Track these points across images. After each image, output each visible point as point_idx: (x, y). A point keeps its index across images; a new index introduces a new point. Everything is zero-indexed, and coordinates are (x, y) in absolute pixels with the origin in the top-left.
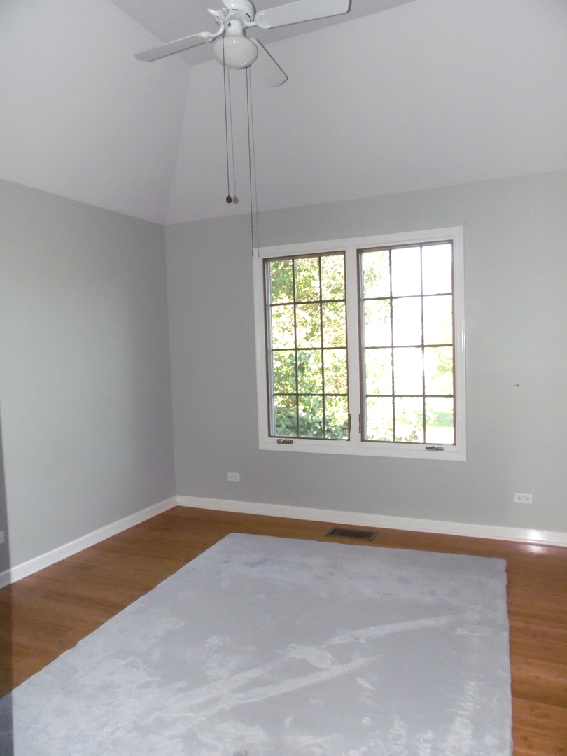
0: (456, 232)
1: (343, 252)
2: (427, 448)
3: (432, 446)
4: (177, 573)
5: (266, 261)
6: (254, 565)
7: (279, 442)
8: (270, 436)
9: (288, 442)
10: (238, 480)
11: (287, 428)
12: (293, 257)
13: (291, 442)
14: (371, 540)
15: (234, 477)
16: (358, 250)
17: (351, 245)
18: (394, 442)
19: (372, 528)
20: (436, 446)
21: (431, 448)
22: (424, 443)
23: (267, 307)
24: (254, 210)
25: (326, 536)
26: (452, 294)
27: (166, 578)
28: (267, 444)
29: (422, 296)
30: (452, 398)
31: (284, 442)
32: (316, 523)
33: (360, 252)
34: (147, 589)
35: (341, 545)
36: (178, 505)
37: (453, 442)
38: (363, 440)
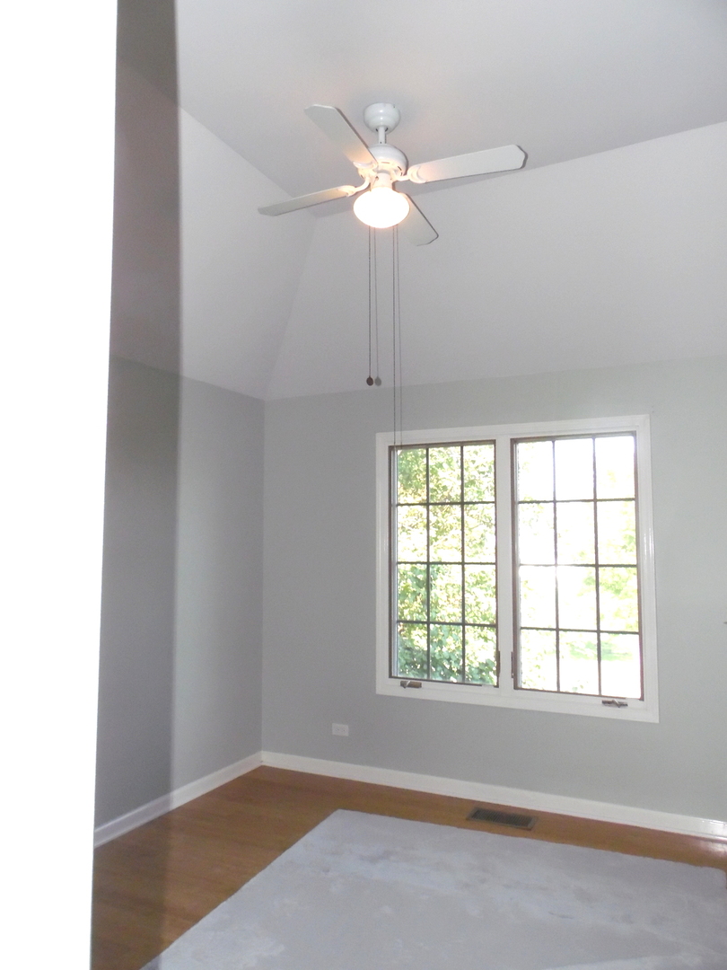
0: (640, 421)
1: (493, 442)
2: (604, 702)
3: (610, 700)
4: (268, 867)
5: (392, 449)
6: (373, 860)
7: (403, 685)
8: (391, 676)
9: (415, 685)
10: (346, 734)
11: (407, 664)
12: (427, 446)
13: (418, 686)
14: (530, 830)
15: (341, 729)
16: (512, 440)
17: (503, 433)
18: (559, 692)
19: (527, 811)
20: (616, 700)
21: (609, 703)
22: (600, 696)
23: (392, 506)
24: (398, 385)
25: (467, 819)
26: (636, 499)
27: (253, 875)
28: (386, 686)
29: (595, 500)
30: (638, 636)
31: (410, 686)
32: (450, 799)
33: (514, 442)
34: (231, 890)
35: (490, 834)
36: (264, 764)
37: (639, 696)
38: (516, 687)
